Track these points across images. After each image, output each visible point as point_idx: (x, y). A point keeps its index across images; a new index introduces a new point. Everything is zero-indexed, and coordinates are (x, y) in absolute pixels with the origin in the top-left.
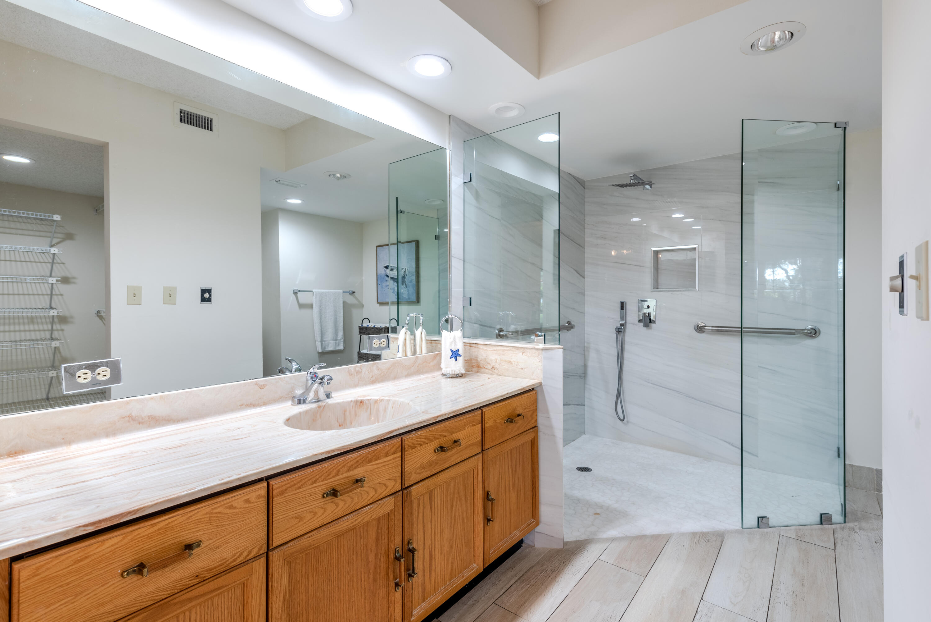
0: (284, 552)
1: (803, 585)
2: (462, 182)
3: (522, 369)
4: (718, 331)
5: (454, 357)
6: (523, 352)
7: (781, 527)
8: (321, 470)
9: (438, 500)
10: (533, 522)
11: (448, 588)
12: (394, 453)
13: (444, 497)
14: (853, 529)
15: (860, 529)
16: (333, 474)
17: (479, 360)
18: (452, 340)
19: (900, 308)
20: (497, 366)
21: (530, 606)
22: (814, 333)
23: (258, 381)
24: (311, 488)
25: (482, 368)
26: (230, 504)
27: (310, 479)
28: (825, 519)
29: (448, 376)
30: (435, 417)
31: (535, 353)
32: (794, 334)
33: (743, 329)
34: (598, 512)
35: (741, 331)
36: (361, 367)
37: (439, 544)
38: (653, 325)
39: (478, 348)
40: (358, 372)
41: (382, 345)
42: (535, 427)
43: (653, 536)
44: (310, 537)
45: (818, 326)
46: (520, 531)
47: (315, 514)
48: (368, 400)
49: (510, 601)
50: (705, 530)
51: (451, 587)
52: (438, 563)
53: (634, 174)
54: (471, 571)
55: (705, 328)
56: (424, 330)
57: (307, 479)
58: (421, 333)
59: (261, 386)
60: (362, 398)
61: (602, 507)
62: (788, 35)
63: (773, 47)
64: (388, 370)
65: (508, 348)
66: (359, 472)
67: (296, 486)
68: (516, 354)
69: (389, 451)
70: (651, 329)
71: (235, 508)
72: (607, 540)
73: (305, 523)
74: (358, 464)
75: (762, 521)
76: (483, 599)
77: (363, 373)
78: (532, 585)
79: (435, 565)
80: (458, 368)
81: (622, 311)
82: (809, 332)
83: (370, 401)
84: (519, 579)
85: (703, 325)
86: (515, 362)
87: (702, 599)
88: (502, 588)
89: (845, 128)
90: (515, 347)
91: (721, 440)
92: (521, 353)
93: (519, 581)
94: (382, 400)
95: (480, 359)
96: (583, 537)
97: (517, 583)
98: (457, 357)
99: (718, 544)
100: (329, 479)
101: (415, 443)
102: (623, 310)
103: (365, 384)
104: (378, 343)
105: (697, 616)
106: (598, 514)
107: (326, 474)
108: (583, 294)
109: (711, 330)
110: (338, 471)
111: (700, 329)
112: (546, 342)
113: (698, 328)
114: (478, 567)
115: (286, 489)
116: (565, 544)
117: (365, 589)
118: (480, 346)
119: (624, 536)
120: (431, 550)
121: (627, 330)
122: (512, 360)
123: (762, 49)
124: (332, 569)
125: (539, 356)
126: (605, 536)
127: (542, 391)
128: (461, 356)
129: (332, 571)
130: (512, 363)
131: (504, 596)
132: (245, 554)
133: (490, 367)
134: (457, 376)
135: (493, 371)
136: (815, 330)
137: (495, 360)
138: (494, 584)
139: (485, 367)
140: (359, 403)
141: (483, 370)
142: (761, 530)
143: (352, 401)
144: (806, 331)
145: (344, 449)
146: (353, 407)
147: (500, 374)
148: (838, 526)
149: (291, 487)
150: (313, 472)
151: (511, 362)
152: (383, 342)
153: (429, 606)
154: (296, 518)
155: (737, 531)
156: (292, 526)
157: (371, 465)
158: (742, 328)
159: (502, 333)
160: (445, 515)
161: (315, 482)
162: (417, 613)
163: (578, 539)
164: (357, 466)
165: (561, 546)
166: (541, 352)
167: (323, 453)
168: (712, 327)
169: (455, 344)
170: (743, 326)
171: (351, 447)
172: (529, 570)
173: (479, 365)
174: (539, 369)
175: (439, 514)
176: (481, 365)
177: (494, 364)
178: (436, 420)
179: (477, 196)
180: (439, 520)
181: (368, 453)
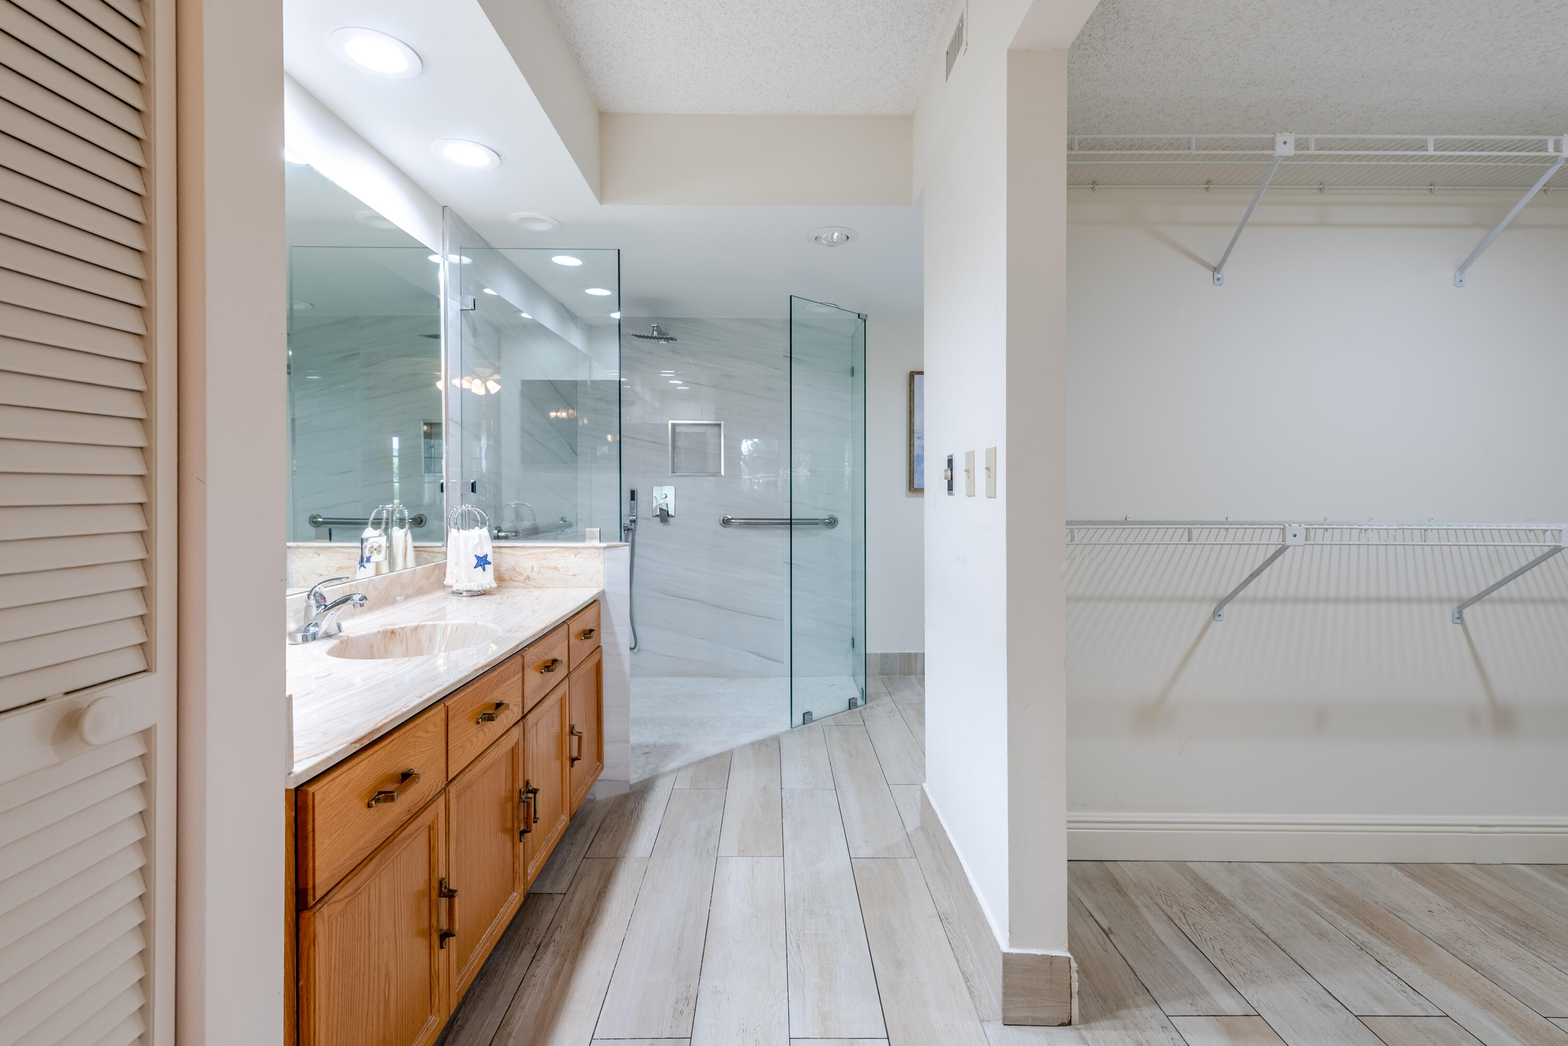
0: (456, 787)
1: (851, 756)
2: (459, 309)
3: (574, 575)
4: (746, 524)
5: (481, 565)
6: (576, 552)
7: (821, 719)
10: (599, 765)
11: (548, 843)
12: (517, 673)
13: (542, 731)
14: (873, 708)
15: (877, 706)
17: (502, 569)
18: (476, 541)
19: (949, 490)
20: (534, 575)
21: (627, 845)
22: (832, 522)
25: (507, 581)
28: (852, 704)
29: (464, 594)
31: (595, 553)
32: (817, 524)
33: (793, 521)
34: (647, 751)
35: (791, 523)
38: (671, 519)
39: (499, 553)
42: (599, 647)
43: (716, 756)
44: (469, 771)
45: (836, 515)
46: (591, 777)
47: (472, 743)
48: (402, 628)
49: (602, 850)
50: (761, 738)
51: (550, 842)
53: (658, 325)
54: (562, 824)
55: (733, 521)
56: (409, 532)
58: (406, 535)
60: (392, 627)
61: (647, 746)
62: (844, 237)
63: (831, 244)
64: (386, 590)
65: (554, 550)
66: (498, 695)
67: (462, 709)
68: (566, 556)
69: (515, 669)
70: (669, 524)
72: (672, 771)
74: (497, 684)
75: (807, 717)
76: (568, 859)
78: (616, 831)
80: (488, 581)
81: (632, 501)
82: (829, 521)
83: (405, 629)
84: (598, 831)
85: (730, 517)
86: (563, 567)
87: (782, 788)
88: (584, 845)
89: (865, 320)
90: (564, 547)
91: (748, 651)
92: (573, 555)
93: (600, 832)
94: (423, 626)
95: (504, 569)
96: (646, 776)
97: (599, 834)
98: (486, 565)
99: (777, 746)
101: (529, 660)
102: (634, 500)
105: (784, 801)
106: (648, 753)
109: (739, 523)
110: (486, 692)
111: (726, 522)
112: (601, 540)
113: (725, 522)
114: (566, 819)
115: (456, 712)
116: (631, 786)
118: (503, 550)
119: (688, 763)
121: (638, 528)
122: (559, 566)
123: (824, 242)
125: (601, 557)
126: (668, 769)
127: (606, 601)
128: (490, 563)
130: (558, 570)
131: (591, 849)
133: (521, 578)
134: (483, 593)
135: (526, 584)
136: (834, 520)
137: (531, 568)
138: (572, 844)
139: (513, 578)
140: (390, 633)
141: (508, 583)
142: (806, 725)
143: (379, 632)
144: (827, 521)
146: (381, 639)
147: (538, 586)
148: (861, 707)
149: (459, 709)
151: (557, 567)
153: (538, 864)
154: (462, 747)
155: (787, 732)
156: (459, 757)
158: (791, 519)
159: (501, 534)
162: (531, 871)
163: (641, 779)
164: (497, 687)
165: (626, 790)
166: (603, 551)
168: (740, 519)
169: (482, 548)
170: (792, 518)
172: (603, 821)
173: (502, 577)
174: (600, 573)
176: (506, 577)
177: (529, 573)
179: (475, 333)
181: (503, 672)
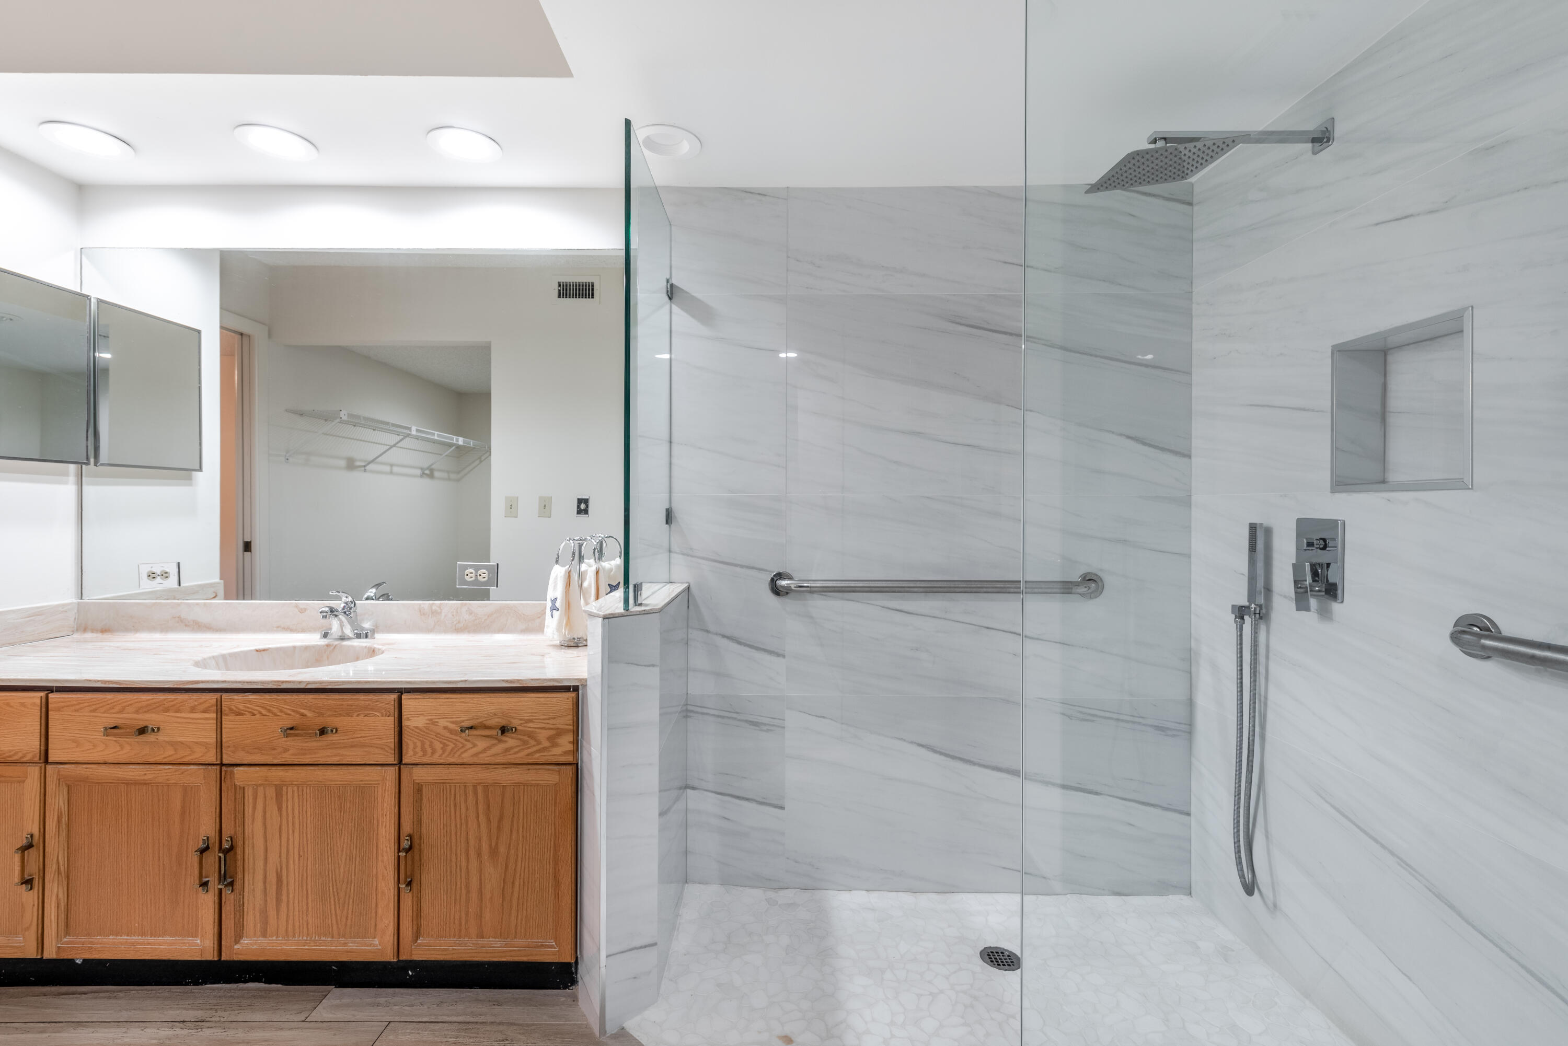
0: (59, 771)
8: (101, 700)
9: (293, 805)
10: (552, 946)
11: (310, 943)
12: (204, 711)
13: (308, 807)
16: (117, 709)
23: (298, 603)
24: (90, 716)
26: (8, 701)
27: (90, 706)
30: (278, 682)
36: (440, 606)
37: (297, 870)
40: (434, 613)
41: (480, 578)
44: (86, 768)
46: (506, 946)
47: (95, 746)
51: (317, 946)
52: (294, 897)
54: (362, 946)
57: (85, 705)
59: (302, 609)
64: (488, 616)
66: (150, 719)
67: (73, 708)
69: (196, 706)
70: (1331, 619)
71: (11, 707)
73: (83, 751)
74: (149, 709)
77: (443, 614)
79: (288, 896)
81: (1252, 553)
84: (468, 1022)
93: (462, 1025)
100: (111, 713)
101: (242, 708)
102: (1255, 549)
103: (446, 631)
104: (473, 575)
107: (108, 707)
108: (1186, 502)
110: (124, 708)
114: (380, 948)
115: (63, 707)
117: (164, 865)
120: (279, 870)
124: (120, 818)
127: (587, 698)
128: (558, 609)
129: (120, 820)
132: (20, 755)
145: (126, 684)
149: (68, 706)
150: (92, 698)
152: (482, 575)
153: (268, 947)
154: (74, 741)
156: (69, 748)
157: (169, 716)
159: (783, 583)
160: (309, 832)
161: (94, 711)
162: (247, 944)
164: (148, 711)
167: (98, 681)
171: (134, 685)
172: (500, 1023)
175: (297, 826)
178: (280, 686)
179: (709, 316)
180: (297, 835)
181: (165, 700)
